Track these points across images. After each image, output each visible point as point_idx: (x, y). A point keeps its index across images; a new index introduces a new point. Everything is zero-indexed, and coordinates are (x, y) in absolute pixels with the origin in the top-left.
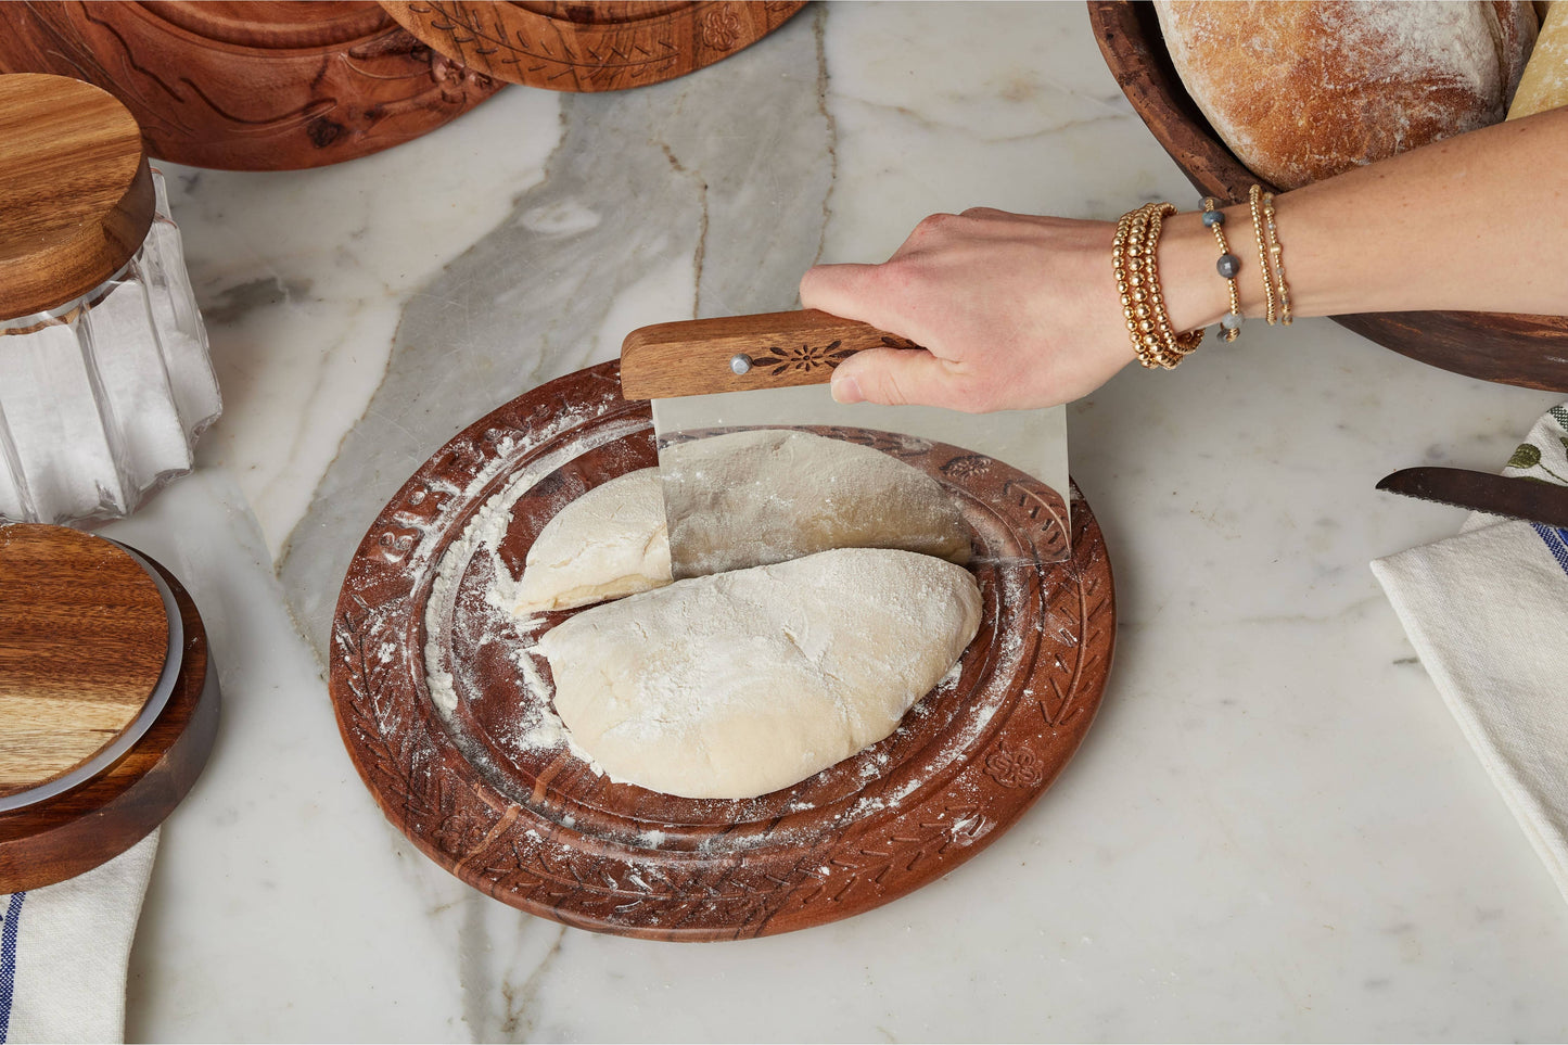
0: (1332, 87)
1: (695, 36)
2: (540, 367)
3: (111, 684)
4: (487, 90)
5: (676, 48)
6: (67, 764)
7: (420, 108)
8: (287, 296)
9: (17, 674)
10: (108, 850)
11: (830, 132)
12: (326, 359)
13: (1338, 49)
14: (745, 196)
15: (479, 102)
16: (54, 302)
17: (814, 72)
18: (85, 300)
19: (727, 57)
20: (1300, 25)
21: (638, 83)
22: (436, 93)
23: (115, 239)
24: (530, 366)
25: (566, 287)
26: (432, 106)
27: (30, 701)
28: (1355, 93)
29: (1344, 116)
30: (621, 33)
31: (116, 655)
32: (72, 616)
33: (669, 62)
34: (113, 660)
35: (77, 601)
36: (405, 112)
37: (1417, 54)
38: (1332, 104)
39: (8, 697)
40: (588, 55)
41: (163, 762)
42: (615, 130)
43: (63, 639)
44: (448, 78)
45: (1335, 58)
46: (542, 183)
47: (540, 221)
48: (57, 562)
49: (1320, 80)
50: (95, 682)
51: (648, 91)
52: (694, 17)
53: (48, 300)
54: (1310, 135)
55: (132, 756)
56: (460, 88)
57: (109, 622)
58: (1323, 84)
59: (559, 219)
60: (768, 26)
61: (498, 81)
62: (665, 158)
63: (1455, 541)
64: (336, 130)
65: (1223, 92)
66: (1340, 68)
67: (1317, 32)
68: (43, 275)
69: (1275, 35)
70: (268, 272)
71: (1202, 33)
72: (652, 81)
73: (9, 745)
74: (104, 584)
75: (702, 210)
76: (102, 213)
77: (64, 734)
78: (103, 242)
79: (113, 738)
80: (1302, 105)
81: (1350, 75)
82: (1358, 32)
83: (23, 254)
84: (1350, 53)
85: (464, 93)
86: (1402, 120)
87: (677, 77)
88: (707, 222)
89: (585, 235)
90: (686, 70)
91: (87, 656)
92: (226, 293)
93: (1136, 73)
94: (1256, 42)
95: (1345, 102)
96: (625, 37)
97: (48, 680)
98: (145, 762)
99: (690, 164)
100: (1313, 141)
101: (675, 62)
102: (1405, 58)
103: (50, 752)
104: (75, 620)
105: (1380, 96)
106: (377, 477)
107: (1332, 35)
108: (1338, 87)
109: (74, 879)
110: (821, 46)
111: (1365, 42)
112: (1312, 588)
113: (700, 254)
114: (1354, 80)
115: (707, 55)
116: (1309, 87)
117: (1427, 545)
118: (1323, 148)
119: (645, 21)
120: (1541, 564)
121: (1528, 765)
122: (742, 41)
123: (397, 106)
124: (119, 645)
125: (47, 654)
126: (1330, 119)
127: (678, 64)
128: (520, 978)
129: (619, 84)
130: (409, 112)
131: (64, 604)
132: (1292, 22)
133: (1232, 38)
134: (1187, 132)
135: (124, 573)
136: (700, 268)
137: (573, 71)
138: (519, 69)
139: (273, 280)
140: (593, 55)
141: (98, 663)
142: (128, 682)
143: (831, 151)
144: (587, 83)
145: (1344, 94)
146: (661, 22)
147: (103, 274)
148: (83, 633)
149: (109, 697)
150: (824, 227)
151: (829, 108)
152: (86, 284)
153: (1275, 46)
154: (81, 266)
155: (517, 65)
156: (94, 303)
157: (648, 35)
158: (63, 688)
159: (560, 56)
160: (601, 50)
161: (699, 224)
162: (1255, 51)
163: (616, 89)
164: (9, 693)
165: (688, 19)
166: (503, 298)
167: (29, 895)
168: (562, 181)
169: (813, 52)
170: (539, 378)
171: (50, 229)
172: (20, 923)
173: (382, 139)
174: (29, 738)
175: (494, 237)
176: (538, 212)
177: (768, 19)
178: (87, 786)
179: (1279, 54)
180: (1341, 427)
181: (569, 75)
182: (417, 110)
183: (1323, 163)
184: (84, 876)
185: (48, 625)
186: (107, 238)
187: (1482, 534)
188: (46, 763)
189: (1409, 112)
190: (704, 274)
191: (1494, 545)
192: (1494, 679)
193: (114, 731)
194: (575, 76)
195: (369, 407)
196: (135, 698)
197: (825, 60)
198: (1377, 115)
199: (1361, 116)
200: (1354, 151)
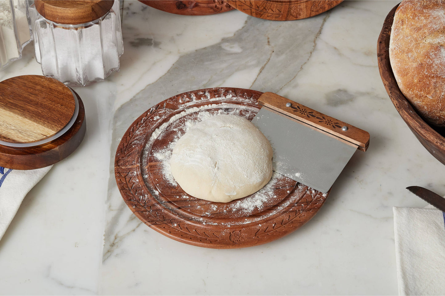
0: (427, 74)
1: (288, 11)
2: (206, 84)
3: (52, 124)
4: (228, 8)
5: (282, 13)
6: (31, 140)
7: (208, 7)
8: (153, 45)
9: (31, 114)
10: (36, 166)
11: (313, 48)
12: (154, 64)
13: (432, 64)
14: (283, 57)
15: (226, 11)
16: (74, 23)
17: (318, 31)
18: (83, 25)
19: (296, 20)
20: (424, 54)
21: (269, 19)
22: (214, 5)
23: (95, 12)
24: (204, 82)
25: (224, 65)
26: (212, 8)
27: (30, 122)
28: (433, 77)
29: (428, 83)
30: (267, 3)
31: (57, 118)
32: (51, 104)
33: (279, 16)
34: (55, 119)
35: (54, 101)
36: (204, 7)
38: (425, 78)
39: (26, 119)
40: (257, 7)
41: (57, 148)
42: (258, 29)
43: (46, 109)
44: (218, 2)
45: (430, 66)
46: (232, 37)
47: (227, 47)
48: (55, 90)
49: (424, 71)
50: (48, 123)
51: (272, 22)
52: (289, 6)
53: (73, 22)
54: (417, 85)
55: (50, 144)
56: (221, 5)
57: (60, 109)
58: (425, 72)
59: (231, 48)
60: (310, 15)
61: (232, 7)
62: (267, 41)
63: (419, 209)
64: (184, 6)
65: (397, 66)
66: (431, 69)
67: (428, 57)
68: (72, 15)
69: (416, 55)
70: (152, 37)
71: (396, 48)
72: (273, 19)
73: (20, 131)
74: (63, 99)
75: (269, 57)
76: (93, 4)
77: (35, 133)
78: (91, 11)
79: (45, 138)
80: (417, 76)
81: (433, 72)
82: (439, 61)
83: (68, 8)
84: (435, 66)
85: (222, 7)
87: (280, 21)
88: (269, 61)
89: (236, 54)
90: (283, 20)
91: (50, 115)
92: (138, 39)
93: (382, 55)
94: (410, 55)
95: (429, 79)
96: (268, 5)
97: (37, 118)
98: (52, 147)
99: (272, 44)
100: (417, 87)
101: (281, 16)
103: (29, 136)
104: (51, 106)
105: (440, 81)
106: (151, 97)
107: (432, 59)
108: (429, 74)
109: (26, 171)
110: (323, 25)
111: (441, 64)
112: (377, 209)
113: (263, 68)
114: (434, 74)
115: (290, 17)
116: (420, 71)
117: (411, 208)
118: (420, 90)
119: (275, 2)
120: (439, 224)
121: (408, 275)
122: (301, 17)
123: (202, 5)
124: (59, 116)
125: (40, 112)
126: (424, 82)
127: (281, 18)
128: (121, 234)
129: (263, 17)
130: (205, 8)
131: (51, 101)
132: (422, 52)
133: (404, 51)
134: (387, 74)
135: (69, 98)
136: (261, 72)
137: (251, 10)
138: (236, 4)
139: (152, 40)
140: (258, 7)
141: (51, 118)
142: (56, 125)
143: (311, 53)
144: (254, 14)
145: (430, 77)
146: (279, 4)
147: (89, 20)
148: (52, 110)
149: (49, 127)
150: (298, 72)
151: (317, 42)
152: (84, 21)
153: (414, 58)
154: (83, 16)
155: (236, 3)
156: (86, 27)
157: (275, 7)
158: (40, 121)
159: (249, 4)
160: (260, 6)
161: (267, 61)
162: (408, 57)
163: (262, 18)
164: (26, 118)
165: (288, 6)
166: (207, 63)
167: (13, 171)
168: (238, 38)
169: (320, 26)
170: (205, 86)
171: (78, 4)
172: (7, 177)
173: (196, 12)
174: (25, 131)
175: (212, 47)
176: (227, 44)
177: (310, 13)
178: (36, 148)
179: (415, 60)
180: (408, 170)
181: (250, 11)
182: (207, 7)
183: (419, 94)
184: (28, 171)
185: (45, 105)
186: (92, 11)
187: (427, 210)
188: (27, 138)
190: (261, 74)
191: (429, 214)
192: (410, 249)
193: (46, 136)
194: (251, 11)
195: (158, 79)
196: (56, 130)
197: (322, 29)
198: (438, 85)
199: (433, 84)
200: (428, 93)
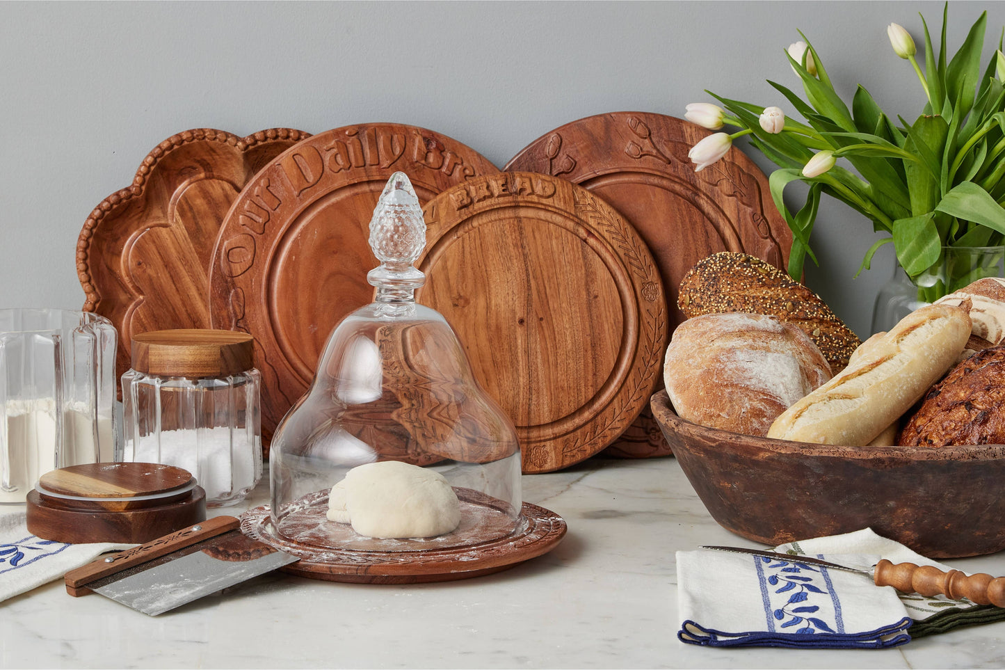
0: (717, 381)
1: (526, 455)
13: (724, 368)
20: (711, 358)
23: (225, 359)
28: (727, 386)
29: (720, 394)
37: (760, 381)
38: (716, 388)
45: (721, 371)
49: (712, 378)
52: (527, 446)
53: (190, 372)
54: (704, 400)
58: (714, 380)
60: (562, 463)
66: (722, 375)
67: (717, 361)
69: (700, 360)
80: (703, 386)
81: (726, 379)
82: (734, 365)
83: (186, 345)
84: (729, 371)
86: (747, 404)
94: (691, 361)
95: (722, 389)
100: (705, 402)
102: (754, 381)
105: (738, 391)
107: (723, 364)
108: (720, 382)
111: (737, 369)
114: (727, 381)
115: (531, 466)
116: (707, 380)
122: (548, 466)
126: (714, 394)
132: (708, 357)
145: (722, 385)
152: (207, 371)
153: (698, 363)
177: (563, 459)
179: (698, 366)
186: (221, 356)
189: (751, 402)
198: (735, 398)
199: (727, 395)
200: (722, 410)
